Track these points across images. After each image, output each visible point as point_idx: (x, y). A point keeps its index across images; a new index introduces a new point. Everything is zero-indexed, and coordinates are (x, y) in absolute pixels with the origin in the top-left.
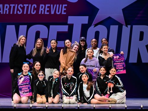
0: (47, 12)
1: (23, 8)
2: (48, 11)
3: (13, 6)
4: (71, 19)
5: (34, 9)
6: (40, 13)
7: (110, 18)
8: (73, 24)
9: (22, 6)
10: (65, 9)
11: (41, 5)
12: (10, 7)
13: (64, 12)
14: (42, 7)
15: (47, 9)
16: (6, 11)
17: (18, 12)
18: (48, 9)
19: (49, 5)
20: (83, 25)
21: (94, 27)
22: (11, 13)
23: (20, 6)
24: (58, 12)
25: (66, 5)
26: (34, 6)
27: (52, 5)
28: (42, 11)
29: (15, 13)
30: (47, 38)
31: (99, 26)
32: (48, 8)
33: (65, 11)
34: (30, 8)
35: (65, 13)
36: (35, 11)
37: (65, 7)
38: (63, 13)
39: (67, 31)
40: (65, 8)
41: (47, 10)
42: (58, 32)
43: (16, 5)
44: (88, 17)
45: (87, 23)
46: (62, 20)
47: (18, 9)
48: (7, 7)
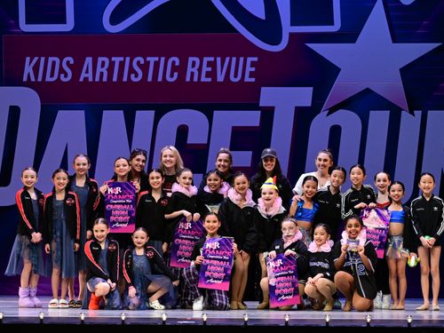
0: (207, 76)
1: (145, 67)
2: (208, 74)
3: (120, 62)
4: (268, 96)
5: (174, 68)
6: (188, 79)
7: (368, 91)
8: (274, 107)
9: (142, 62)
10: (253, 69)
11: (191, 59)
12: (112, 64)
13: (250, 77)
14: (194, 63)
15: (205, 69)
16: (102, 73)
17: (133, 76)
18: (210, 69)
19: (212, 59)
20: (299, 110)
21: (328, 115)
22: (115, 79)
23: (138, 62)
24: (236, 76)
25: (256, 59)
26: (174, 62)
27: (219, 59)
28: (192, 74)
29: (125, 79)
30: (206, 142)
31: (341, 111)
32: (207, 66)
33: (252, 75)
34: (164, 69)
35: (253, 80)
36: (176, 74)
37: (253, 64)
38: (247, 79)
39: (258, 125)
40: (251, 66)
41: (207, 72)
42: (233, 128)
43: (128, 59)
44: (310, 90)
45: (309, 105)
46: (244, 97)
47: (132, 69)
48: (103, 63)
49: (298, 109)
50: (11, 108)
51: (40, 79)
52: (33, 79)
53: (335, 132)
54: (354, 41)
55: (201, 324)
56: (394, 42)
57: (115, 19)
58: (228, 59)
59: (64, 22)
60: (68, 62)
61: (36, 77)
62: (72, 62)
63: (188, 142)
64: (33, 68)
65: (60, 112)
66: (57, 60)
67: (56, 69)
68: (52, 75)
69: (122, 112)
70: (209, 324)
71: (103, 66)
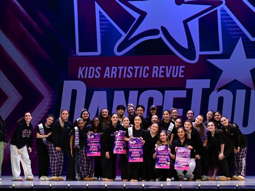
0: (162, 75)
1: (133, 71)
2: (162, 74)
3: (122, 69)
4: (190, 83)
5: (147, 71)
6: (153, 76)
7: (235, 81)
8: (192, 89)
9: (132, 69)
10: (183, 71)
11: (154, 67)
12: (118, 70)
14: (156, 69)
15: (161, 71)
16: (114, 74)
17: (128, 75)
18: (163, 72)
19: (164, 67)
21: (217, 92)
22: (120, 77)
23: (130, 69)
24: (175, 75)
25: (184, 67)
26: (146, 69)
27: (167, 67)
28: (155, 74)
29: (124, 77)
30: (161, 105)
31: (223, 90)
33: (182, 74)
34: (142, 72)
35: (183, 76)
36: (147, 74)
37: (183, 69)
38: (180, 76)
39: (185, 97)
41: (162, 73)
42: (174, 98)
43: (126, 67)
44: (210, 80)
45: (208, 87)
46: (179, 84)
47: (128, 72)
48: (114, 69)
49: (203, 90)
50: (73, 90)
51: (86, 77)
52: (82, 77)
53: (221, 100)
54: (229, 58)
55: (160, 188)
56: (247, 58)
57: (119, 50)
58: (171, 67)
59: (96, 51)
60: (98, 69)
61: (84, 76)
62: (100, 69)
64: (83, 72)
65: (95, 92)
66: (93, 68)
67: (93, 72)
68: (91, 75)
69: (123, 91)
70: (163, 188)
71: (114, 71)
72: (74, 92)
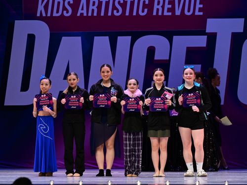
0: (168, 12)
2: (169, 10)
3: (106, 2)
4: (212, 25)
5: (145, 6)
6: (155, 13)
8: (216, 33)
9: (122, 2)
10: (201, 6)
13: (199, 11)
14: (159, 2)
15: (167, 6)
16: (93, 10)
17: (115, 12)
18: (170, 6)
20: (235, 36)
22: (102, 14)
23: (119, 2)
24: (189, 11)
26: (144, 2)
28: (158, 10)
29: (110, 14)
30: (168, 58)
32: (168, 4)
34: (138, 6)
35: (201, 13)
36: (146, 10)
37: (201, 2)
38: (197, 13)
39: (205, 46)
40: (200, 4)
41: (168, 8)
42: (187, 48)
44: (243, 20)
45: (242, 31)
46: (195, 26)
47: (115, 7)
48: (94, 2)
49: (233, 34)
50: (29, 35)
51: (49, 15)
52: (44, 15)
60: (69, 2)
61: (46, 13)
62: (72, 2)
63: (155, 59)
64: (44, 7)
66: (61, 1)
67: (60, 7)
68: (58, 12)
69: (108, 37)
71: (94, 4)
72: (31, 39)
